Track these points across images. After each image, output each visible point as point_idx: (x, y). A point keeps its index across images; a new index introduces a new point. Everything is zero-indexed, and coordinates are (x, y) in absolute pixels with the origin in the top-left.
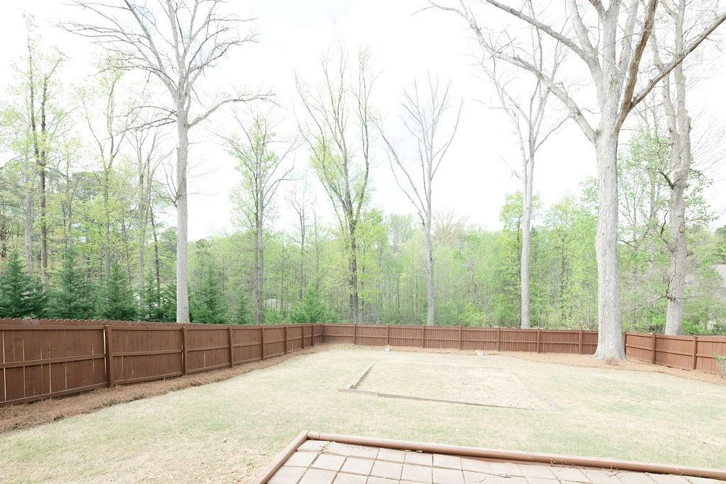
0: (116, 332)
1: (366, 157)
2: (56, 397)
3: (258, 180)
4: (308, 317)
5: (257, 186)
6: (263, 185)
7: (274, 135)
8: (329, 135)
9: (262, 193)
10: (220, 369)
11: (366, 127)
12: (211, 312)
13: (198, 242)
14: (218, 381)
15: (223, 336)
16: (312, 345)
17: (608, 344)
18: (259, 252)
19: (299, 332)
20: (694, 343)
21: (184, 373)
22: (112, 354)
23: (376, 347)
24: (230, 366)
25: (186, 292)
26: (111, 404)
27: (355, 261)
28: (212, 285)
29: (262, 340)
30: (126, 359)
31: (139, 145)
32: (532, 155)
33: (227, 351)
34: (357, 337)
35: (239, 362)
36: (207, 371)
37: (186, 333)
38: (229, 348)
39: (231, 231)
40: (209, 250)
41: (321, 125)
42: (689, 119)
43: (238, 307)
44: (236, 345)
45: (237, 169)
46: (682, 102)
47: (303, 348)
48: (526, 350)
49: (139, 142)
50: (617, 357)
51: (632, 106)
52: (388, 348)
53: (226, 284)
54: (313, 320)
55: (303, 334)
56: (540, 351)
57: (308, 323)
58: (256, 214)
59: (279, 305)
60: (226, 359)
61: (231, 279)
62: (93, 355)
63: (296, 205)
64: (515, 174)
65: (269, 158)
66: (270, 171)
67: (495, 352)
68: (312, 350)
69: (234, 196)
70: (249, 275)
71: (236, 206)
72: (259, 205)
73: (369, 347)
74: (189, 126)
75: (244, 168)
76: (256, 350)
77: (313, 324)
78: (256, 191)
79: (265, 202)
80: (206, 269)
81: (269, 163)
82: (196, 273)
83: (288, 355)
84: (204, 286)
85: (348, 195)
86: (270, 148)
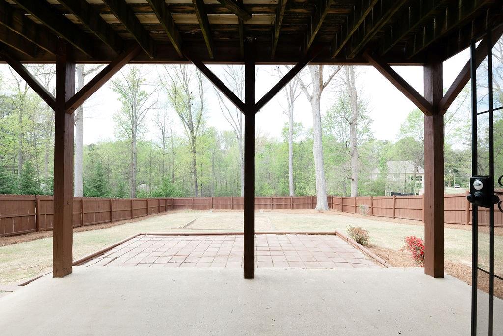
0: (43, 202)
1: (202, 99)
2: (7, 236)
3: (133, 108)
4: (163, 194)
5: (132, 112)
6: (137, 111)
7: (145, 80)
8: (179, 85)
9: (136, 116)
10: (104, 223)
11: (201, 82)
12: (99, 193)
13: (90, 146)
14: (103, 228)
15: (106, 205)
16: (166, 211)
17: (321, 202)
18: (134, 154)
19: (157, 202)
20: (354, 200)
21: (82, 225)
22: (40, 213)
23: (205, 210)
24: (111, 222)
25: (81, 180)
26: (41, 238)
27: (195, 160)
28: (99, 176)
29: (132, 208)
30: (48, 216)
31: (47, 82)
32: (292, 103)
33: (109, 213)
34: (194, 205)
35: (116, 220)
36: (96, 224)
37: (83, 203)
38: (110, 212)
39: (114, 140)
40: (98, 152)
41: (174, 79)
42: (356, 92)
43: (119, 189)
44: (115, 210)
45: (119, 99)
46: (353, 84)
47: (159, 212)
48: (285, 208)
49: (47, 80)
50: (324, 209)
51: (324, 87)
52: (211, 210)
53: (110, 175)
54: (166, 196)
55: (159, 204)
56: (293, 208)
57: (164, 197)
58: (132, 130)
59: (148, 188)
60: (109, 218)
61: (113, 171)
62: (29, 214)
63: (160, 124)
64: (285, 112)
65: (141, 94)
66: (142, 102)
67: (270, 210)
68: (165, 213)
69: (117, 118)
70: (127, 169)
71: (117, 124)
72: (134, 123)
73: (200, 211)
74: (85, 75)
75: (124, 99)
76: (128, 213)
77: (167, 198)
78: (132, 114)
79: (138, 122)
80: (96, 165)
81: (142, 97)
82: (88, 168)
83: (148, 216)
84: (94, 177)
85: (190, 121)
86: (142, 88)
